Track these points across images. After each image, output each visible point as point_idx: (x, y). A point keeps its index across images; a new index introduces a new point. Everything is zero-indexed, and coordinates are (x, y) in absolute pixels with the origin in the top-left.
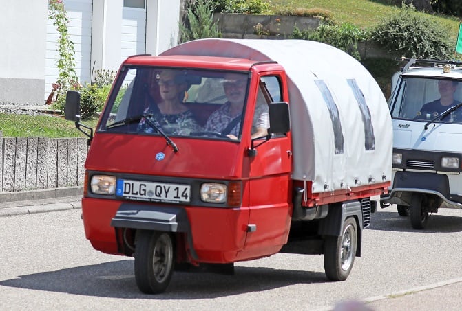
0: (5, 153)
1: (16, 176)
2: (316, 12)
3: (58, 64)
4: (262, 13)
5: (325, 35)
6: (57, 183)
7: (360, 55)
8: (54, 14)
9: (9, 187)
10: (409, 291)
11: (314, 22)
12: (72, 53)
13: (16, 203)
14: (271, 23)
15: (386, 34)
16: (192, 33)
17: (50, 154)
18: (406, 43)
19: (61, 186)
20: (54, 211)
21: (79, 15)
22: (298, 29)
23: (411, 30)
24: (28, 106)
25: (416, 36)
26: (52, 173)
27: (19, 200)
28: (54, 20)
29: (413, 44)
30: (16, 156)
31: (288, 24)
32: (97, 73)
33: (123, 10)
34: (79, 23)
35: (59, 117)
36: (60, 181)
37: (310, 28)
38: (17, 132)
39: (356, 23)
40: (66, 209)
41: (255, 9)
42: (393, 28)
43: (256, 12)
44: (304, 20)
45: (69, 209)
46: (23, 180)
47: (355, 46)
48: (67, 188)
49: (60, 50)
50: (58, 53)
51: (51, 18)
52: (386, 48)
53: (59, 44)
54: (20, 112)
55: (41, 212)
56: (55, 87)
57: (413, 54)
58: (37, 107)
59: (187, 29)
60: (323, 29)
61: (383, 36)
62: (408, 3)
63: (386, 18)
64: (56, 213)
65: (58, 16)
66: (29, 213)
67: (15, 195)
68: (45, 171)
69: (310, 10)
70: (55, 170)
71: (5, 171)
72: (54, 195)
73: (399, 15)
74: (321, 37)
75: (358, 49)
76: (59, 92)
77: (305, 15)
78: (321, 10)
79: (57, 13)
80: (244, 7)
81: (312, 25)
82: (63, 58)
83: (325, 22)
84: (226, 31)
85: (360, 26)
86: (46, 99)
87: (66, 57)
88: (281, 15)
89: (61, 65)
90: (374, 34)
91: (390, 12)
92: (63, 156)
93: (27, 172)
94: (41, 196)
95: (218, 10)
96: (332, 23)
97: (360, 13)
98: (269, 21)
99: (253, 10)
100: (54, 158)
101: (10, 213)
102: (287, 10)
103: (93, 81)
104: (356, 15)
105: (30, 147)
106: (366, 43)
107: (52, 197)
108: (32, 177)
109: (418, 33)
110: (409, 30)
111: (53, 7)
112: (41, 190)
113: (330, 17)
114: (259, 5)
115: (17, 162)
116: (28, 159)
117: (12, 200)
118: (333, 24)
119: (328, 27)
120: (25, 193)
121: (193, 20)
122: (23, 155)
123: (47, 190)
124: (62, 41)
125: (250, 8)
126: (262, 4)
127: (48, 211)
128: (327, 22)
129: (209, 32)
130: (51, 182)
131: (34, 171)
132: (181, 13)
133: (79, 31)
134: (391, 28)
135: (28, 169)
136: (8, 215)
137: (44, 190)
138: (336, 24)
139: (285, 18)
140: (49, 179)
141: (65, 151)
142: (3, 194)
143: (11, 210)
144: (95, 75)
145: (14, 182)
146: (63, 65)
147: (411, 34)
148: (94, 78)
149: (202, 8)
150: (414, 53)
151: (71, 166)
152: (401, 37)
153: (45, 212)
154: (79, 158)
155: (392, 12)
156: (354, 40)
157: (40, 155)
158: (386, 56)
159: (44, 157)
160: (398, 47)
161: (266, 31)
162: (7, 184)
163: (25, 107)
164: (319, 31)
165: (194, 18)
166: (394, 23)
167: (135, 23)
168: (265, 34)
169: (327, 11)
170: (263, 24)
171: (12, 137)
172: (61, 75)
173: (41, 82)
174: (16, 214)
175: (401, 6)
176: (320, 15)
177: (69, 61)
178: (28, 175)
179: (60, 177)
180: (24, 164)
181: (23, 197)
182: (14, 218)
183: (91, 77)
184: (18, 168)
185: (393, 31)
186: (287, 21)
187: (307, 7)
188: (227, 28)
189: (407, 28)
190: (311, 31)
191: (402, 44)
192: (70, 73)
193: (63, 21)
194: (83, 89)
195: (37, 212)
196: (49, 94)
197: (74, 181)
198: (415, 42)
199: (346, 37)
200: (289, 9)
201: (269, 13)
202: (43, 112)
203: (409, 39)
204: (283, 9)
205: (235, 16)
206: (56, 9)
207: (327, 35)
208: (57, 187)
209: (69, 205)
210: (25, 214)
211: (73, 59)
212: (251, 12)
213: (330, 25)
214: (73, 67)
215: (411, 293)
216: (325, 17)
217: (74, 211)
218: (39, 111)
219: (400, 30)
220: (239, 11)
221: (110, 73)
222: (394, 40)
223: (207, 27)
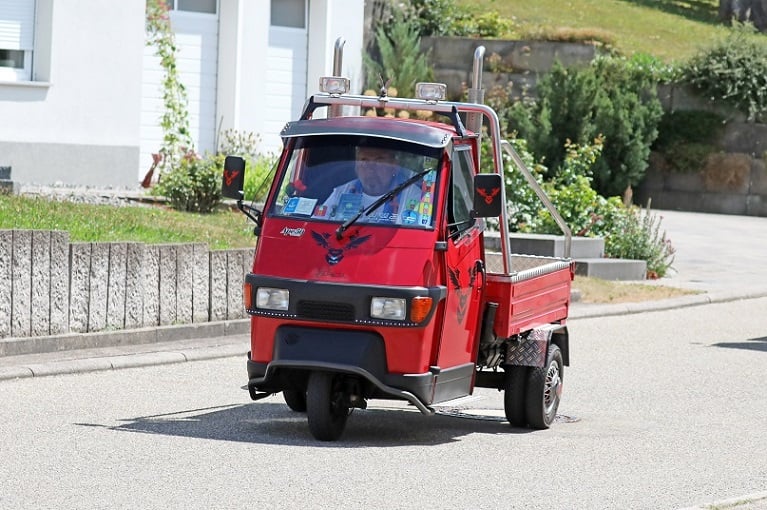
0: (74, 268)
1: (91, 307)
2: (590, 34)
3: (162, 120)
4: (500, 36)
5: (604, 73)
6: (159, 319)
7: (663, 106)
8: (155, 38)
9: (79, 325)
10: (743, 498)
11: (586, 51)
12: (184, 102)
13: (90, 352)
14: (515, 53)
15: (706, 72)
16: (384, 70)
17: (148, 270)
18: (739, 88)
19: (166, 323)
20: (155, 364)
21: (197, 39)
22: (559, 62)
23: (748, 65)
24: (112, 191)
25: (756, 76)
26: (151, 302)
27: (96, 347)
28: (155, 48)
29: (750, 89)
30: (92, 273)
31: (542, 54)
32: (224, 136)
33: (270, 31)
34: (197, 52)
35: (161, 209)
36: (165, 315)
37: (579, 62)
38: (93, 234)
39: (656, 53)
40: (174, 362)
41: (487, 29)
42: (719, 62)
43: (489, 35)
44: (568, 49)
45: (179, 362)
46: (103, 312)
47: (654, 91)
48: (175, 326)
49: (165, 98)
50: (163, 102)
51: (149, 44)
52: (706, 95)
53: (163, 87)
54: (98, 200)
55: (133, 366)
56: (157, 159)
57: (750, 105)
58: (127, 192)
59: (376, 63)
60: (600, 64)
61: (700, 76)
62: (742, 19)
63: (705, 46)
64: (157, 368)
65: (161, 41)
66: (112, 368)
67: (91, 340)
68: (139, 299)
69: (580, 31)
70: (156, 298)
71: (73, 298)
72: (155, 338)
73: (728, 40)
74: (597, 77)
75: (658, 96)
76: (162, 167)
77: (572, 40)
78: (597, 31)
79: (160, 36)
80: (470, 26)
81: (583, 57)
82: (170, 110)
83: (604, 51)
84: (440, 67)
85: (662, 57)
86: (142, 178)
87: (174, 109)
88: (530, 41)
89: (167, 124)
90: (686, 72)
91: (713, 35)
92: (169, 273)
93: (110, 300)
94: (133, 340)
95: (426, 32)
96: (616, 53)
97: (662, 37)
98: (512, 49)
99: (485, 32)
100: (154, 277)
101: (80, 368)
102: (541, 31)
103: (220, 150)
104: (656, 39)
105: (115, 258)
106: (673, 86)
107: (151, 342)
108: (117, 308)
109: (759, 70)
110: (743, 65)
111: (154, 28)
112: (132, 331)
113: (613, 43)
114: (496, 23)
115: (93, 284)
116: (111, 279)
117: (85, 347)
118: (618, 54)
119: (609, 60)
120: (106, 336)
121: (385, 48)
122: (102, 271)
123: (142, 329)
124: (168, 84)
125: (480, 28)
126: (499, 21)
127: (144, 366)
128: (608, 51)
129: (412, 68)
130: (150, 317)
131: (121, 299)
132: (365, 36)
133: (197, 66)
134: (714, 62)
135: (111, 295)
136: (79, 372)
137: (138, 330)
138: (622, 54)
139: (537, 45)
140: (145, 312)
141: (172, 264)
142: (70, 337)
143: (82, 364)
144: (223, 139)
145: (88, 317)
146: (169, 122)
147: (747, 72)
148: (220, 144)
149: (401, 27)
150: (753, 103)
151: (182, 290)
152: (730, 78)
153: (139, 366)
154: (196, 277)
155: (715, 36)
156: (651, 81)
157: (130, 272)
158: (705, 108)
159: (137, 275)
160: (724, 93)
161: (506, 66)
162: (76, 320)
163: (107, 193)
164: (594, 66)
165: (388, 44)
166: (720, 54)
167: (289, 53)
168: (504, 72)
169: (608, 33)
170: (502, 54)
171: (85, 243)
172: (166, 138)
173: (133, 152)
174: (91, 371)
175: (730, 25)
176: (597, 40)
177: (179, 117)
178: (111, 305)
179: (163, 308)
180: (104, 288)
181: (102, 342)
182: (87, 376)
183: (215, 143)
184: (94, 294)
185: (718, 68)
186: (540, 49)
187: (574, 26)
188: (443, 61)
189: (741, 63)
190: (580, 66)
191: (733, 90)
192: (181, 137)
193: (169, 50)
194: (203, 162)
195: (126, 367)
196: (147, 171)
197: (188, 316)
198: (754, 86)
199: (638, 77)
200: (545, 29)
201: (511, 35)
202: (136, 200)
203: (745, 79)
204: (534, 30)
205: (455, 41)
206: (158, 29)
207: (609, 74)
208: (159, 325)
209: (178, 356)
210: (106, 369)
211: (186, 113)
212: (481, 35)
213: (613, 56)
214: (185, 126)
215: (745, 502)
216: (605, 44)
217: (187, 364)
218: (129, 199)
219: (730, 65)
220: (461, 33)
221: (247, 137)
222: (718, 82)
223: (409, 60)
